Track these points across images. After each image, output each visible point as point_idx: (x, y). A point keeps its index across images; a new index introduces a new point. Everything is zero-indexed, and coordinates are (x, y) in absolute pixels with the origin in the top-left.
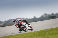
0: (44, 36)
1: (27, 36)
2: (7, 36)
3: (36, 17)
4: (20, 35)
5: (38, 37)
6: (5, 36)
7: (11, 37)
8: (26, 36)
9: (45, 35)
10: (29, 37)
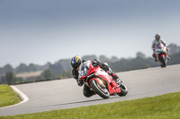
0: (169, 113)
1: (115, 113)
2: (52, 112)
3: (144, 55)
4: (95, 108)
5: (149, 117)
6: (48, 110)
7: (65, 114)
8: (111, 111)
9: (170, 110)
10: (123, 115)
